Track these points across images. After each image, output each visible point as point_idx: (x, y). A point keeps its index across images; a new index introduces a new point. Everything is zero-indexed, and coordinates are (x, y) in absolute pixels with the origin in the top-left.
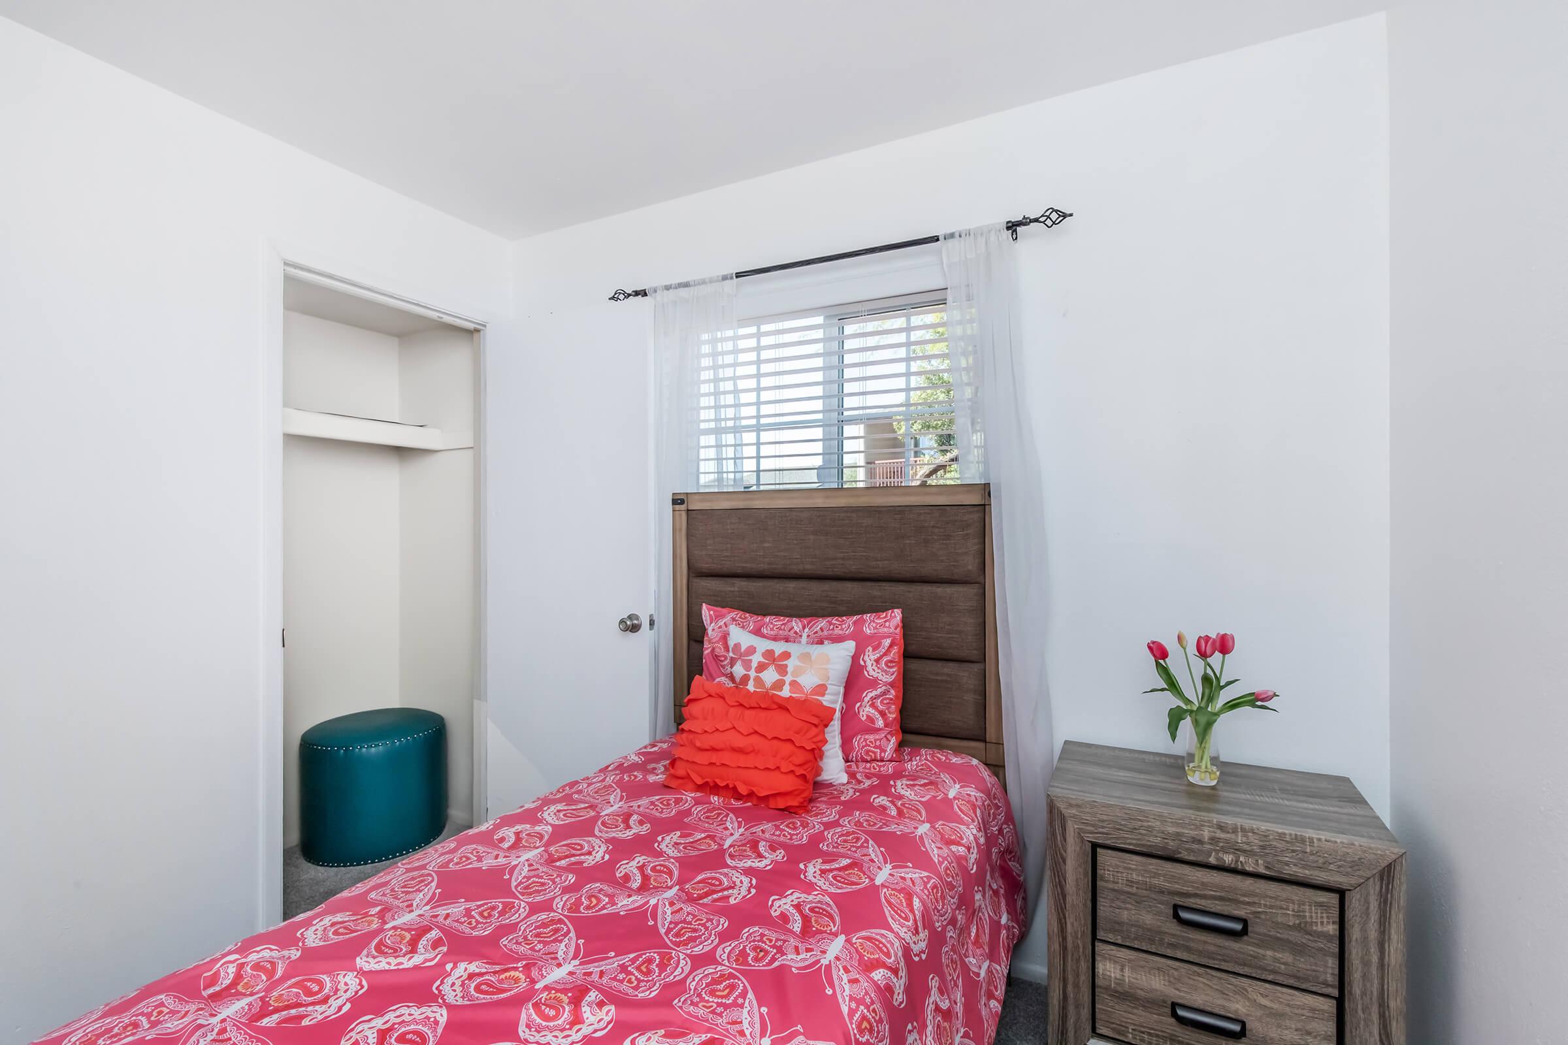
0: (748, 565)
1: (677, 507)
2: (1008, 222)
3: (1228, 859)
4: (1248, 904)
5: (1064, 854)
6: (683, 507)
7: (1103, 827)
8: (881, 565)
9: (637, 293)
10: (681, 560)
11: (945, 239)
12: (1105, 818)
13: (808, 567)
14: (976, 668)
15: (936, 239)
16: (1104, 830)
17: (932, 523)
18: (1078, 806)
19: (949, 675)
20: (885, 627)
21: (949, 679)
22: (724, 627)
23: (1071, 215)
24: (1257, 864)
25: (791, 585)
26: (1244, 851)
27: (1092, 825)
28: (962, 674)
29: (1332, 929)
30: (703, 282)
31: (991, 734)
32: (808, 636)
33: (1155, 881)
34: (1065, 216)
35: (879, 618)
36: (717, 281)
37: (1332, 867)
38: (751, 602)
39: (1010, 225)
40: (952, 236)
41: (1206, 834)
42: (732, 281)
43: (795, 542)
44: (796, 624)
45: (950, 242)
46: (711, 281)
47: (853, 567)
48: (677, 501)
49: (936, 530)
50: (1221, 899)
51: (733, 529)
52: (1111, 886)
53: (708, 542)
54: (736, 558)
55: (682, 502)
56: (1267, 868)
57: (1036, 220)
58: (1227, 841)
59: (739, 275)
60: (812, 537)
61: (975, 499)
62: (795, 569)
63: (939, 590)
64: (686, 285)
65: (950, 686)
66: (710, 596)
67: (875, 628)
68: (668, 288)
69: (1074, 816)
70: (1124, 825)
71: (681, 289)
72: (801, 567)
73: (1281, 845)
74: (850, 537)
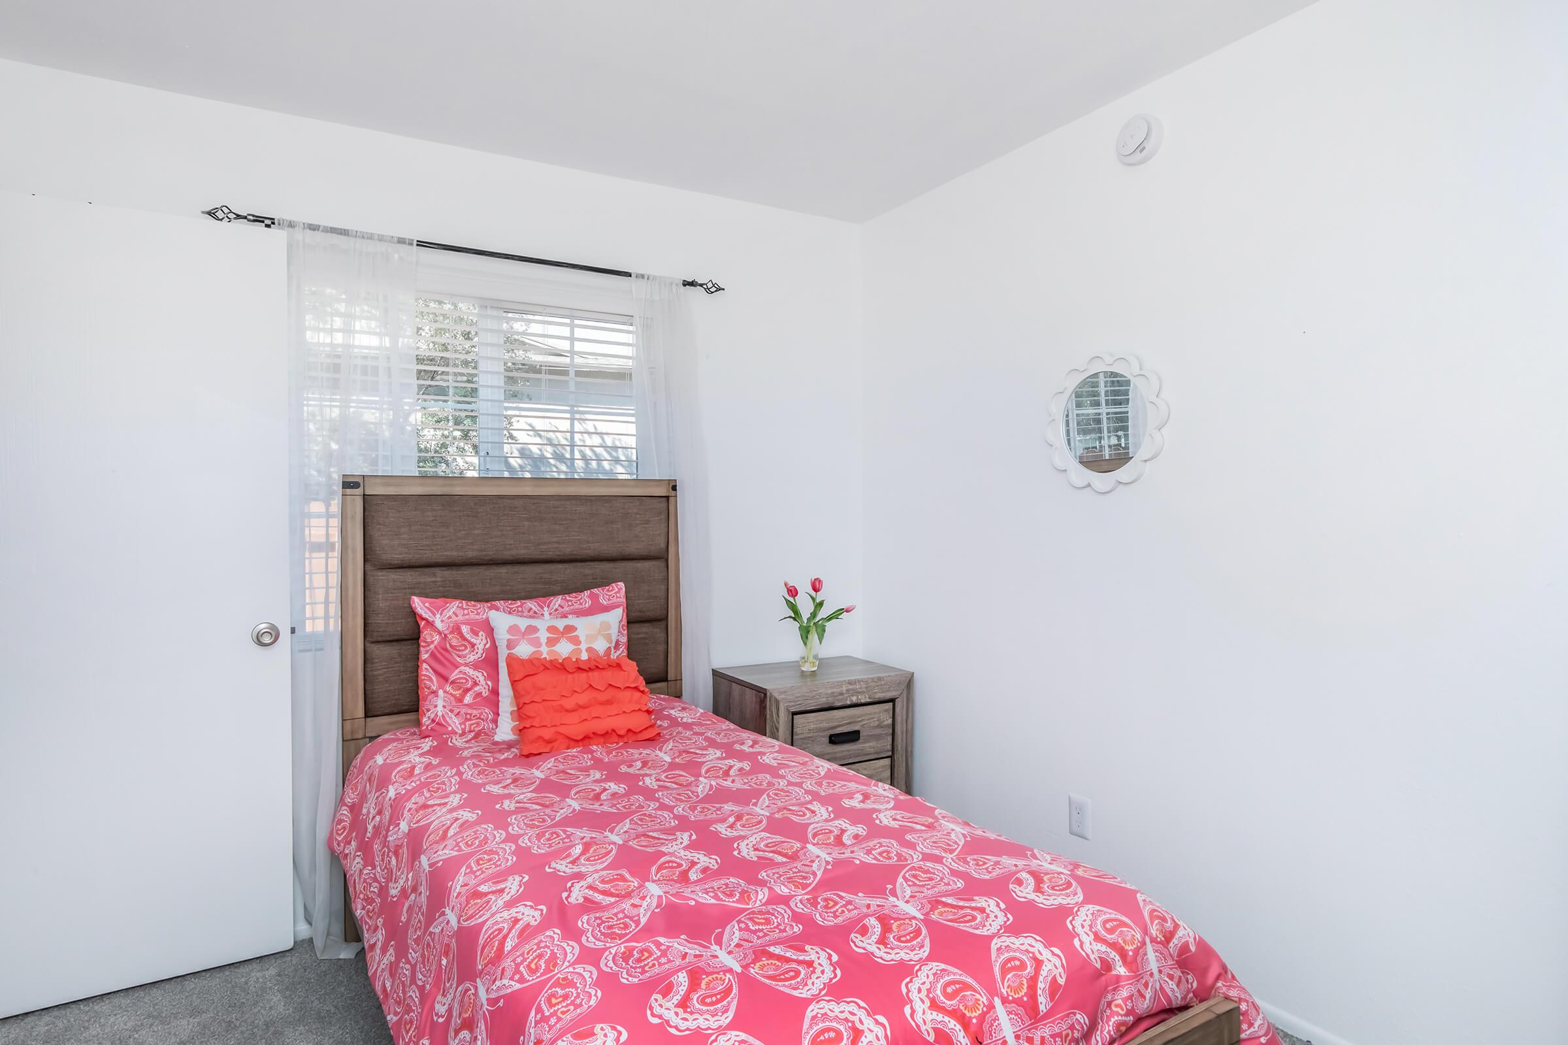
0: (455, 553)
1: (349, 491)
2: (684, 281)
3: (854, 699)
4: (860, 721)
5: (777, 725)
6: (359, 491)
7: (798, 701)
8: (592, 547)
9: (258, 220)
10: (354, 551)
11: (636, 276)
12: (799, 695)
13: (523, 552)
14: (663, 624)
15: (629, 275)
16: (799, 703)
17: (635, 510)
18: (785, 692)
19: (647, 633)
20: (614, 597)
21: (646, 636)
23: (724, 289)
24: (866, 698)
25: (503, 570)
26: (859, 693)
27: (794, 702)
28: (655, 630)
29: (890, 721)
30: (370, 237)
32: (549, 613)
33: (822, 725)
34: (720, 288)
35: (608, 591)
36: (390, 242)
37: (892, 689)
38: (458, 590)
39: (686, 283)
40: (643, 276)
41: (844, 689)
42: (410, 247)
43: (509, 528)
45: (640, 281)
46: (381, 238)
47: (567, 550)
48: (349, 484)
49: (638, 516)
50: (850, 723)
51: (436, 516)
52: (801, 736)
53: (403, 530)
54: (439, 547)
55: (355, 485)
56: (869, 698)
57: (701, 285)
58: (853, 690)
59: (421, 244)
60: (526, 523)
61: (662, 491)
62: (508, 554)
63: (640, 565)
64: (344, 232)
65: (647, 641)
66: (405, 589)
67: (607, 600)
68: (313, 228)
69: (784, 699)
70: (808, 696)
71: (334, 235)
72: (514, 552)
73: (873, 684)
74: (564, 523)
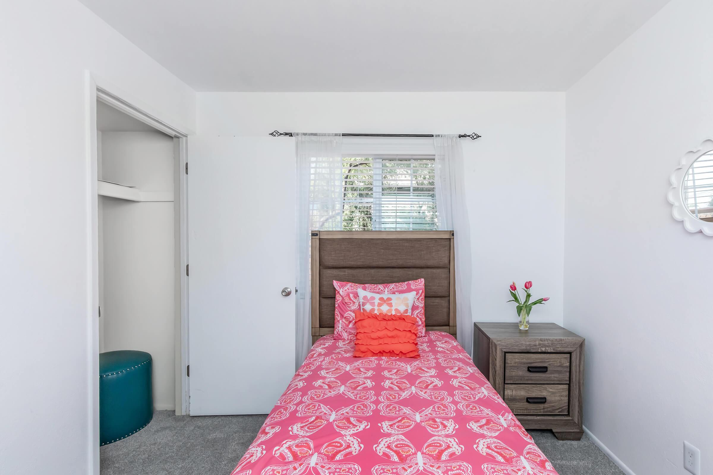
0: (353, 263)
1: (314, 237)
2: (460, 135)
3: (544, 349)
4: (548, 362)
5: (496, 357)
6: (318, 237)
8: (412, 262)
9: (286, 134)
10: (316, 261)
11: (436, 136)
12: (509, 343)
13: (381, 263)
14: (447, 299)
15: (433, 136)
16: (509, 347)
17: (432, 245)
18: (500, 341)
19: (438, 303)
20: (419, 285)
21: (438, 304)
22: (347, 290)
23: (481, 137)
24: (551, 349)
25: (373, 271)
26: (547, 346)
27: (506, 346)
28: (442, 302)
29: (568, 364)
30: (324, 135)
31: (451, 324)
32: (388, 291)
33: (523, 361)
34: (479, 136)
35: (416, 282)
36: (333, 136)
37: (569, 346)
38: (354, 279)
39: (460, 136)
40: (439, 136)
41: (537, 343)
42: (340, 137)
43: (375, 253)
44: (381, 287)
45: (438, 138)
46: (329, 135)
47: (400, 263)
48: (314, 234)
49: (434, 248)
50: (541, 362)
51: (345, 247)
52: (510, 365)
53: (332, 253)
54: (346, 260)
55: (317, 235)
56: (554, 350)
57: (469, 136)
58: (543, 344)
59: (344, 135)
60: (382, 251)
61: (447, 236)
62: (375, 264)
63: (434, 271)
64: (315, 135)
65: (438, 307)
66: (333, 277)
67: (415, 286)
68: (305, 134)
69: (500, 344)
70: (514, 344)
71: (312, 136)
72: (377, 263)
74: (399, 250)
